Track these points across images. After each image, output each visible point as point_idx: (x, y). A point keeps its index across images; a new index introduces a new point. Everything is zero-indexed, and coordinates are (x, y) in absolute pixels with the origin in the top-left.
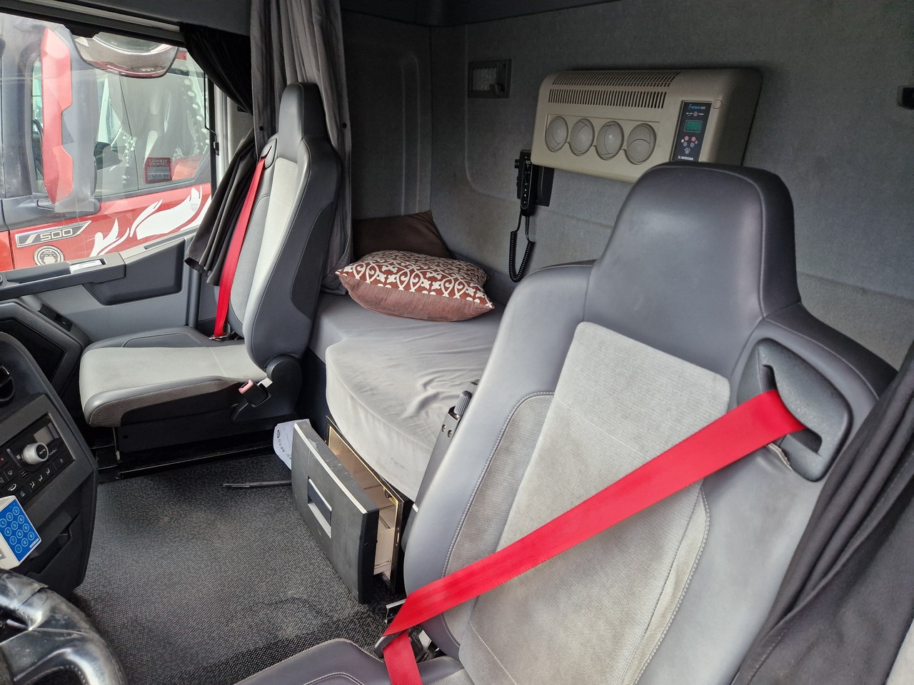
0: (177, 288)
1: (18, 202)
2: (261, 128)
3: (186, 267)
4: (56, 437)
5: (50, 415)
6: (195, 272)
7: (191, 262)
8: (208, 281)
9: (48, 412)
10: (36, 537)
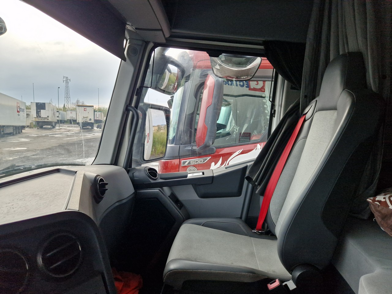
0: (239, 194)
1: (185, 147)
2: (306, 96)
3: (246, 182)
6: (250, 185)
7: (249, 179)
8: (257, 192)
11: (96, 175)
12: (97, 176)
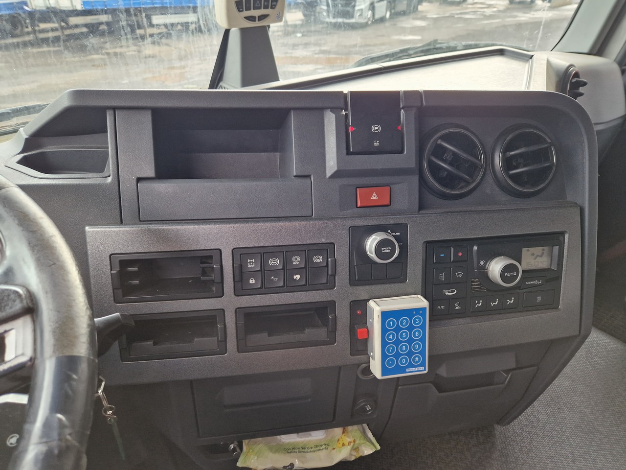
4: (554, 267)
5: (567, 236)
9: (566, 232)
10: (423, 364)
11: (567, 64)
12: (571, 66)
